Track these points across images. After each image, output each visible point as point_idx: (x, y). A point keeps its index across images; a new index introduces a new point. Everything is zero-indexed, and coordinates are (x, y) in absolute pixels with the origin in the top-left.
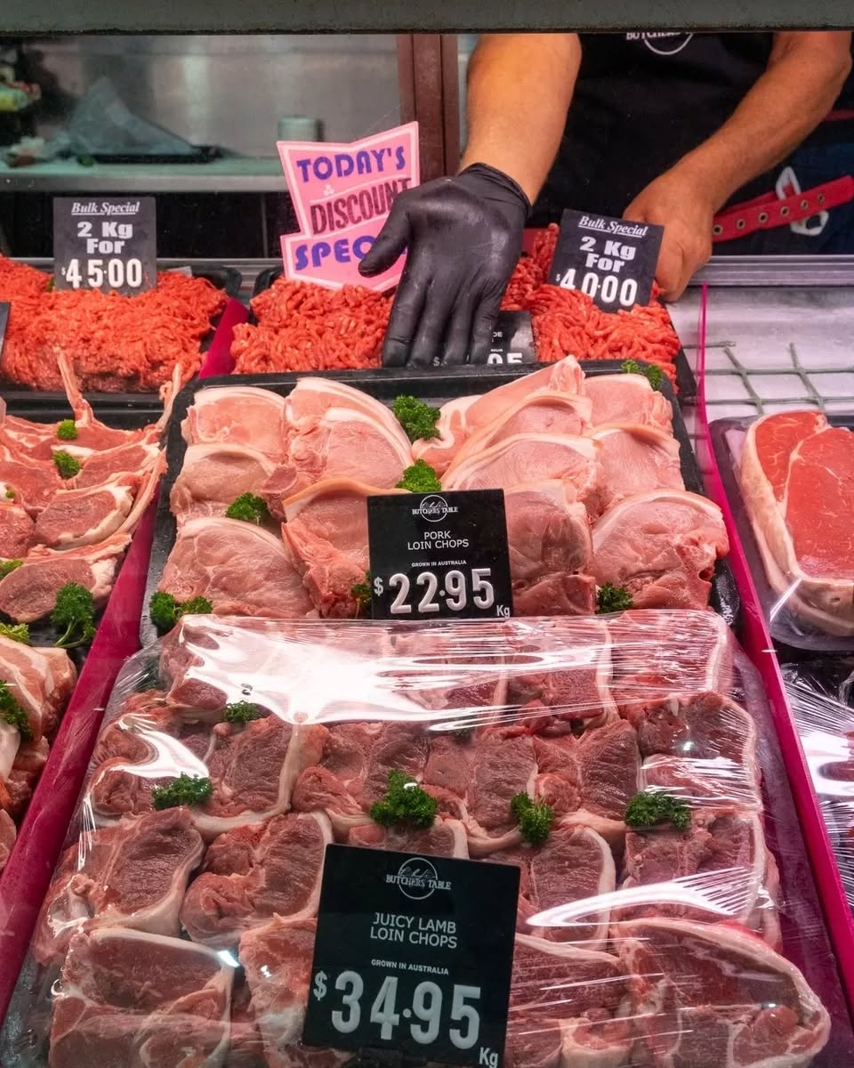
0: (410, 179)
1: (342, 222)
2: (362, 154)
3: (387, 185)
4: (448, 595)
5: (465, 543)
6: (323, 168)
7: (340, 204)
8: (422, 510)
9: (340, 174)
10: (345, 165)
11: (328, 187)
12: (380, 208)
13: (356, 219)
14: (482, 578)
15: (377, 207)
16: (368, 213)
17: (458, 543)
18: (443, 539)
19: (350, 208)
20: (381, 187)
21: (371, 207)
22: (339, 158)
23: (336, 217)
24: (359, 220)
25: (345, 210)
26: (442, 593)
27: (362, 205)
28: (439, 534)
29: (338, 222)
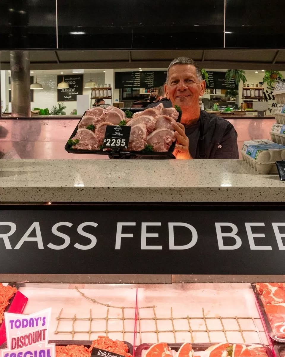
0: (46, 330)
1: (22, 345)
2: (32, 319)
3: (38, 331)
4: (117, 143)
5: (122, 135)
6: (18, 324)
7: (22, 338)
8: (116, 129)
9: (23, 327)
10: (25, 323)
11: (19, 331)
12: (35, 341)
13: (26, 344)
14: (123, 141)
15: (34, 340)
16: (30, 342)
17: (121, 135)
18: (118, 134)
19: (25, 340)
20: (36, 332)
21: (32, 340)
22: (24, 320)
23: (20, 343)
24: (27, 345)
25: (23, 341)
26: (116, 143)
27: (29, 339)
28: (118, 133)
29: (20, 345)
